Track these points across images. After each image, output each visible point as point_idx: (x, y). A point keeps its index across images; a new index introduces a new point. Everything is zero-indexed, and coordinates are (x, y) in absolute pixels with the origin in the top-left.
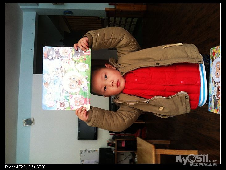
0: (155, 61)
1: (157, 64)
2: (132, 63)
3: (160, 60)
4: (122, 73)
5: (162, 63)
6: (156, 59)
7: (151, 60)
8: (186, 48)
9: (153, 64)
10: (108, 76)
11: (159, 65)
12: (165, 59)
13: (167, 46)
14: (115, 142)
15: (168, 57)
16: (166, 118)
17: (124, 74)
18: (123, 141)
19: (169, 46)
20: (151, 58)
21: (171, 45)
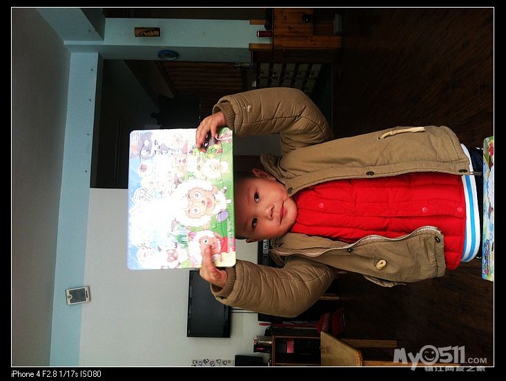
0: (364, 165)
1: (368, 174)
2: (313, 170)
3: (375, 165)
4: (291, 189)
5: (380, 172)
6: (368, 162)
7: (354, 163)
8: (432, 137)
9: (360, 173)
11: (374, 176)
12: (386, 162)
13: (391, 133)
14: (270, 342)
15: (394, 157)
16: (390, 286)
17: (294, 192)
18: (291, 339)
19: (395, 132)
20: (355, 160)
21: (399, 131)
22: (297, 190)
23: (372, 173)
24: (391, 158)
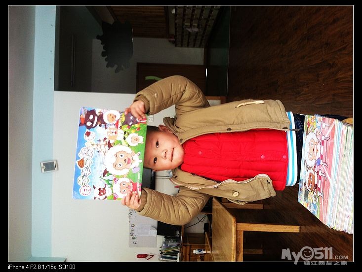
0: (226, 125)
1: (228, 130)
2: (195, 127)
3: (233, 124)
4: (181, 140)
5: (235, 129)
6: (228, 123)
7: (220, 123)
8: (269, 107)
9: (223, 129)
10: (159, 143)
11: (231, 131)
12: (239, 122)
13: (243, 104)
15: (244, 120)
17: (183, 142)
19: (246, 103)
20: (221, 121)
21: (248, 103)
22: (185, 140)
23: (230, 129)
24: (243, 120)
